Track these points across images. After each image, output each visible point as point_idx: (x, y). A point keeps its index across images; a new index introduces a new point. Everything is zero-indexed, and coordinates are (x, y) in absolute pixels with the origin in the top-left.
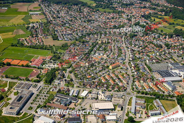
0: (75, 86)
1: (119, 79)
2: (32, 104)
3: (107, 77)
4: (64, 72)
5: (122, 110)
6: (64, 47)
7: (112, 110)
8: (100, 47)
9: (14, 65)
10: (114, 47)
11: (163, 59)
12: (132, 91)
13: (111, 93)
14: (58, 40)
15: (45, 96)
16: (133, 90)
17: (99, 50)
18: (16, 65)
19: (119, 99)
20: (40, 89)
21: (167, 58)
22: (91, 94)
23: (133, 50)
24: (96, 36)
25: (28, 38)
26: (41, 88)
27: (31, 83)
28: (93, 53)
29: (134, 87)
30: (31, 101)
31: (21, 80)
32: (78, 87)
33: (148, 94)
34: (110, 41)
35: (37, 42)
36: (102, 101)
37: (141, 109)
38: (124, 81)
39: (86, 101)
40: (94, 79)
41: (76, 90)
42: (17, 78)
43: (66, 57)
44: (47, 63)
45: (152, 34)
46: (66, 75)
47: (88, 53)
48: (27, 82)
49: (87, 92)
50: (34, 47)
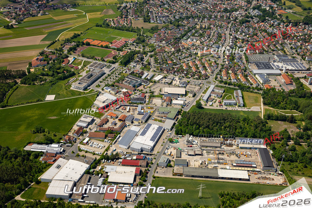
0: (151, 70)
1: (204, 67)
2: (101, 82)
3: (190, 64)
4: (144, 56)
5: (194, 96)
6: (154, 30)
7: (183, 95)
8: (196, 32)
9: (93, 45)
10: (214, 33)
11: (270, 50)
12: (214, 80)
13: (189, 80)
14: (150, 22)
15: (116, 77)
16: (216, 79)
17: (193, 35)
18: (95, 46)
19: (194, 87)
20: (113, 70)
21: (276, 49)
22: (166, 79)
23: (236, 37)
24: (196, 20)
25: (115, 19)
26: (115, 69)
27: (105, 63)
28: (185, 38)
29: (219, 76)
30: (101, 80)
31: (96, 59)
32: (154, 71)
33: (232, 85)
34: (212, 26)
35: (125, 24)
36: (176, 86)
37: (216, 98)
38: (208, 69)
39: (158, 85)
40: (175, 65)
41: (151, 74)
42: (92, 58)
43: (152, 41)
44: (129, 45)
45: (271, 20)
46: (146, 59)
47: (179, 38)
48: (102, 62)
49: (162, 76)
50: (119, 29)
